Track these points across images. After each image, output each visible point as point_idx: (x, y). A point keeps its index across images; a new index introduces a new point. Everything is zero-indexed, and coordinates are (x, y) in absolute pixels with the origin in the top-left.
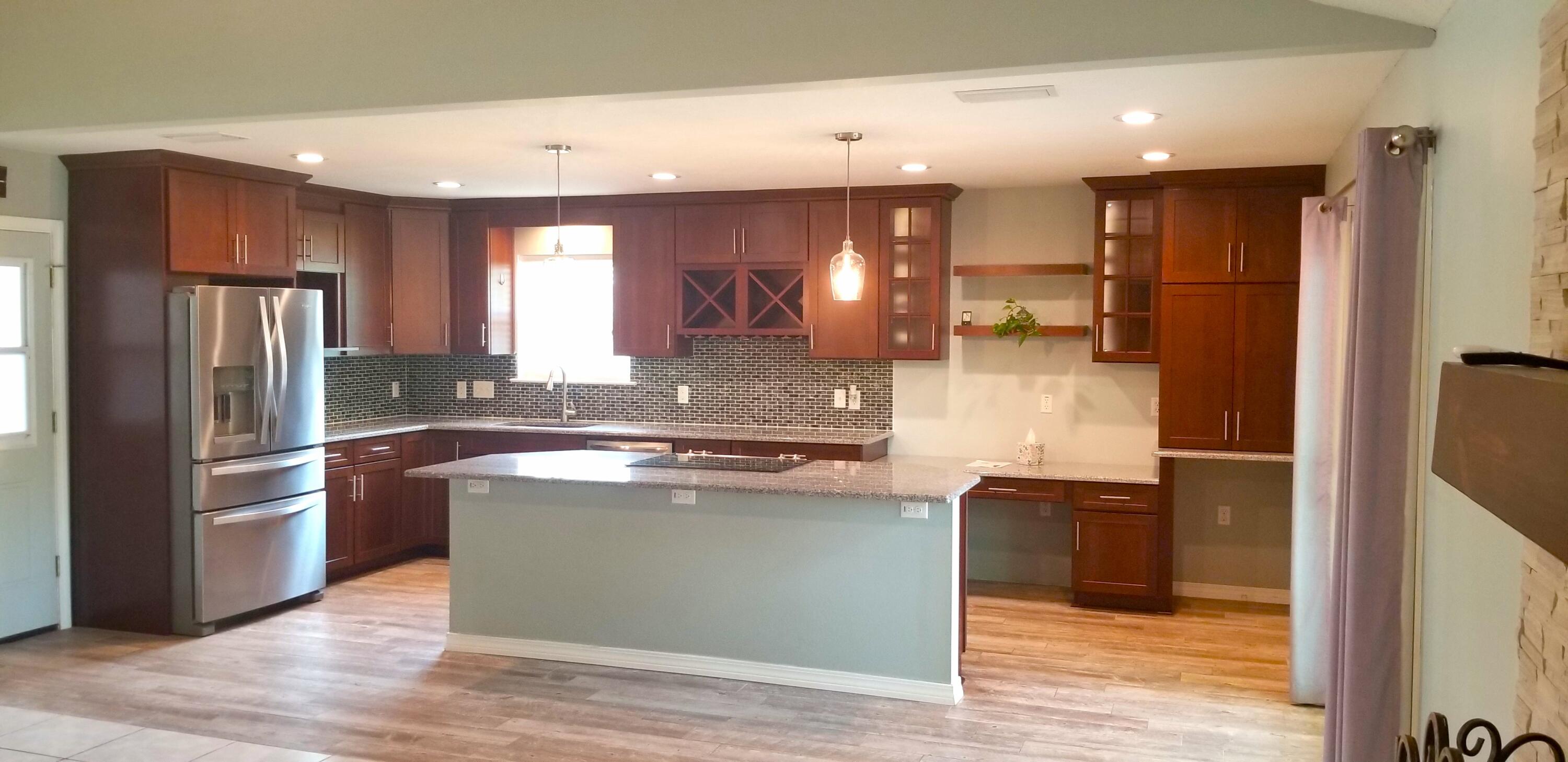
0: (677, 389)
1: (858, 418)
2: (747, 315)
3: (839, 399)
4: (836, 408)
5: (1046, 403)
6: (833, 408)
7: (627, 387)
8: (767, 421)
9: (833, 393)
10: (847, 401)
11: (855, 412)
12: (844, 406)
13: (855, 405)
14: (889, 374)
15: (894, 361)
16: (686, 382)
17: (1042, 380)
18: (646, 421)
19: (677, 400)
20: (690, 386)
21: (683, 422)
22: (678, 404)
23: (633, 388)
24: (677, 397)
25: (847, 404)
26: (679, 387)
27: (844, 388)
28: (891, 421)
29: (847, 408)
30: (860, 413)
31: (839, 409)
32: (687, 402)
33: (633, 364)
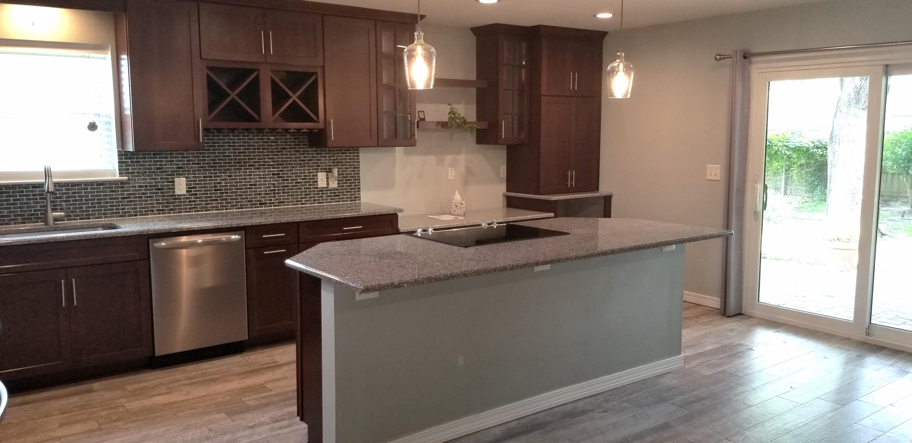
0: (174, 182)
1: (334, 194)
2: (271, 110)
3: (322, 180)
4: (319, 188)
5: (451, 174)
6: (316, 188)
7: (116, 182)
8: (263, 204)
9: (317, 175)
10: (327, 181)
11: (334, 190)
12: (326, 186)
13: (334, 185)
14: (357, 159)
15: (360, 148)
16: (181, 174)
17: (449, 158)
18: (140, 215)
19: (174, 192)
20: (187, 178)
21: (181, 212)
22: (175, 196)
23: (122, 182)
24: (174, 189)
25: (328, 184)
26: (176, 180)
27: (325, 172)
28: (360, 194)
29: (327, 187)
30: (337, 190)
31: (321, 188)
32: (185, 193)
33: (122, 159)
